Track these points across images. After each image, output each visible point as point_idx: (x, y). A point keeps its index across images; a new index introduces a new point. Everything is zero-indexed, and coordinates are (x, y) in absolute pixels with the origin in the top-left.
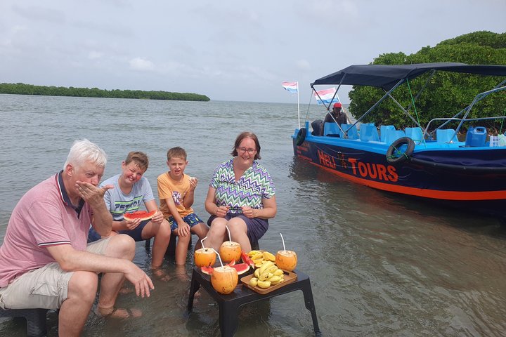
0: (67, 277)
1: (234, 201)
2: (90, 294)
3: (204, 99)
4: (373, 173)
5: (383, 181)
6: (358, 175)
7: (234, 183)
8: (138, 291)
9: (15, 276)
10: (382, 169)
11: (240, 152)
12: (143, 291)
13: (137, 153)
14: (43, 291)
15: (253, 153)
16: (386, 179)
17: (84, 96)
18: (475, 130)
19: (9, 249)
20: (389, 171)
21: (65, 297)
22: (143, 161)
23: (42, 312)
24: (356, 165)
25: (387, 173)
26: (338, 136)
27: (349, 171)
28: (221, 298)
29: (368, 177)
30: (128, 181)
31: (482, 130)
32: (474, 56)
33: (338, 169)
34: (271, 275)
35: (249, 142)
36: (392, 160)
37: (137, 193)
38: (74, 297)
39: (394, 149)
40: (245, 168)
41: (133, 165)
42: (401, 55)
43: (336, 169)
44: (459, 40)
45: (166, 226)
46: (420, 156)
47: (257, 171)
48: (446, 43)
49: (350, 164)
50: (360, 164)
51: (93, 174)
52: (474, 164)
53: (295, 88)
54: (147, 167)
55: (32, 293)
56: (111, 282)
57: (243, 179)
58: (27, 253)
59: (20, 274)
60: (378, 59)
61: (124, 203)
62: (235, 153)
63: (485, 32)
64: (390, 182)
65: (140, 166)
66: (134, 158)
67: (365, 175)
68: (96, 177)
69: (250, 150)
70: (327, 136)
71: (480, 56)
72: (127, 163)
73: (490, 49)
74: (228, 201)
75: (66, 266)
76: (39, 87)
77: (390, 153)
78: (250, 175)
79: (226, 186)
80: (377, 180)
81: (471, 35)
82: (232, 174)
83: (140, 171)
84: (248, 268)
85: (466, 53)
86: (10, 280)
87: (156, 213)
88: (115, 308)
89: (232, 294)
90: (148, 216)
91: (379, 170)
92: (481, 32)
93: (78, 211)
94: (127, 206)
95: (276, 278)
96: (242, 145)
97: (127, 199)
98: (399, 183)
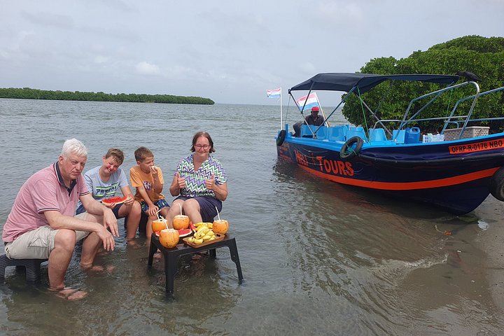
0: (54, 233)
1: (193, 188)
2: (70, 245)
3: (209, 102)
4: (335, 169)
5: (343, 176)
6: (325, 172)
7: (193, 173)
8: (105, 246)
9: (18, 235)
10: (341, 165)
11: (197, 148)
12: (109, 246)
13: (116, 150)
14: (37, 243)
15: (207, 148)
16: (345, 174)
17: (90, 100)
18: (411, 131)
19: (15, 216)
20: (347, 166)
21: (53, 247)
22: (119, 157)
23: (37, 262)
24: (323, 163)
25: (346, 169)
26: (311, 137)
27: (317, 168)
28: (166, 250)
29: (332, 173)
30: (106, 171)
31: (416, 130)
32: (460, 61)
33: (309, 166)
34: (203, 234)
35: (203, 140)
36: (344, 157)
37: (114, 180)
38: (59, 247)
39: (347, 148)
40: (202, 160)
41: (111, 159)
42: (392, 59)
43: (309, 167)
44: (449, 45)
45: (137, 206)
46: (367, 153)
47: (211, 163)
48: (436, 47)
49: (318, 162)
50: (325, 161)
51: (77, 162)
52: (404, 158)
53: (278, 93)
54: (122, 161)
55: (30, 246)
56: (90, 244)
57: (201, 170)
58: (28, 218)
59: (22, 233)
60: (370, 63)
61: (103, 189)
62: (193, 150)
63: (474, 37)
64: (348, 176)
65: (117, 161)
66: (113, 154)
67: (329, 171)
68: (79, 164)
69: (204, 146)
70: (303, 137)
71: (466, 60)
72: (107, 157)
73: (475, 53)
74: (188, 187)
75: (54, 225)
76: (46, 92)
77: (343, 150)
78: (207, 167)
79: (187, 175)
80: (338, 175)
81: (460, 39)
82: (191, 166)
83: (117, 164)
84: (191, 232)
85: (452, 58)
86: (14, 237)
87: (128, 199)
88: (93, 264)
89: (175, 248)
90: (121, 201)
91: (339, 166)
92: (470, 37)
93: (70, 191)
94: (106, 191)
95: (207, 237)
96: (197, 143)
97: (106, 186)
98: (355, 177)
